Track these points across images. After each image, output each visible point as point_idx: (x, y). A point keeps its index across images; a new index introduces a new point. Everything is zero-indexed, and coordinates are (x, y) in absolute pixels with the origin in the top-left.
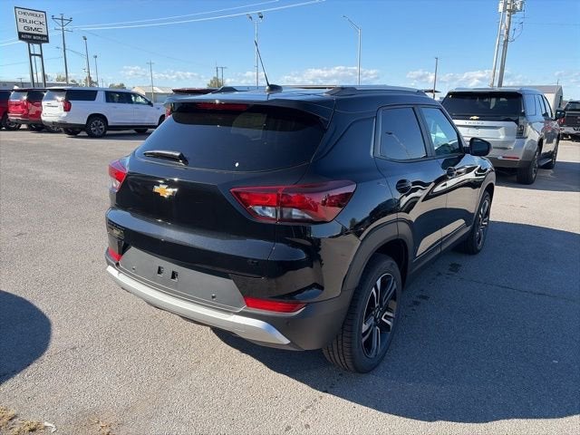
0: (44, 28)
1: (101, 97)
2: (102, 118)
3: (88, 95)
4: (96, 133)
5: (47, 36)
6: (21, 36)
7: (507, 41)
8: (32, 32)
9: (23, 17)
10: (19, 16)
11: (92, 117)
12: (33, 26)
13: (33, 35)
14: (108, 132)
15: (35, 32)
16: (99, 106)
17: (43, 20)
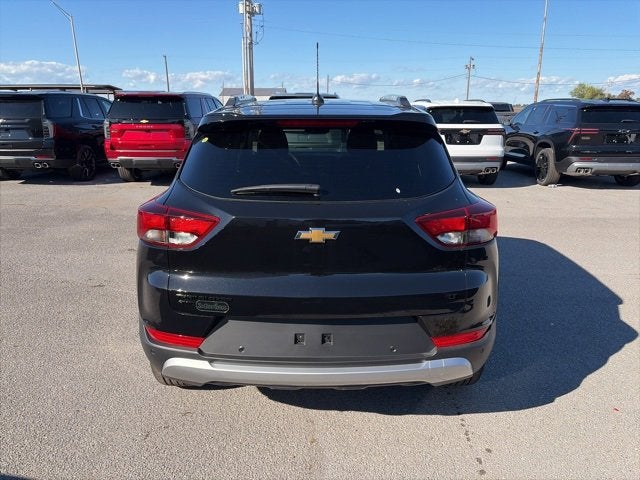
7: (251, 43)
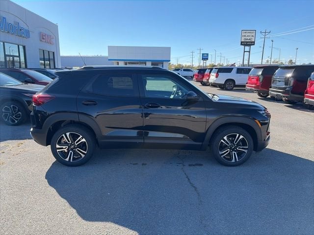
0: (253, 38)
1: (234, 71)
2: (233, 81)
3: (228, 70)
4: (229, 88)
5: (254, 42)
6: (242, 43)
8: (247, 41)
9: (245, 34)
10: (243, 34)
11: (228, 81)
12: (248, 38)
13: (247, 42)
14: (234, 88)
15: (249, 41)
16: (232, 75)
17: (254, 34)
